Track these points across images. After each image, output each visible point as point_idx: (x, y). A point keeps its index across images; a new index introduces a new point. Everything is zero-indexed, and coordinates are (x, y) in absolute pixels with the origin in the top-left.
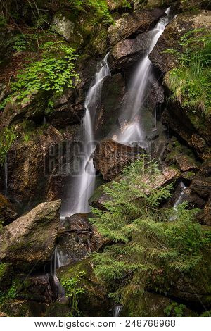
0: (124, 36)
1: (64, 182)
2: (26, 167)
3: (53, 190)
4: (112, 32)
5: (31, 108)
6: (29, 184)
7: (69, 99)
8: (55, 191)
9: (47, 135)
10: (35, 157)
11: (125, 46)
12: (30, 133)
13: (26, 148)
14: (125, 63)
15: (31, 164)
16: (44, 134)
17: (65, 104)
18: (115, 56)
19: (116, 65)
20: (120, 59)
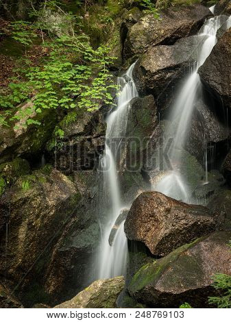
0: (154, 41)
1: (74, 261)
2: (22, 233)
3: (56, 274)
4: (137, 33)
5: (27, 139)
6: (24, 262)
7: (86, 127)
8: (58, 277)
9: (52, 182)
10: (38, 216)
11: (162, 54)
12: (29, 177)
13: (25, 201)
14: (161, 79)
15: (31, 227)
16: (48, 180)
17: (79, 134)
18: (147, 68)
19: (148, 82)
20: (155, 73)
